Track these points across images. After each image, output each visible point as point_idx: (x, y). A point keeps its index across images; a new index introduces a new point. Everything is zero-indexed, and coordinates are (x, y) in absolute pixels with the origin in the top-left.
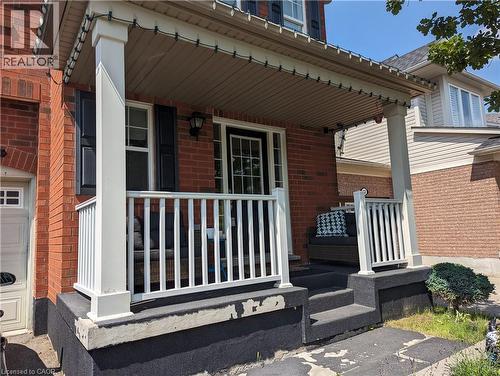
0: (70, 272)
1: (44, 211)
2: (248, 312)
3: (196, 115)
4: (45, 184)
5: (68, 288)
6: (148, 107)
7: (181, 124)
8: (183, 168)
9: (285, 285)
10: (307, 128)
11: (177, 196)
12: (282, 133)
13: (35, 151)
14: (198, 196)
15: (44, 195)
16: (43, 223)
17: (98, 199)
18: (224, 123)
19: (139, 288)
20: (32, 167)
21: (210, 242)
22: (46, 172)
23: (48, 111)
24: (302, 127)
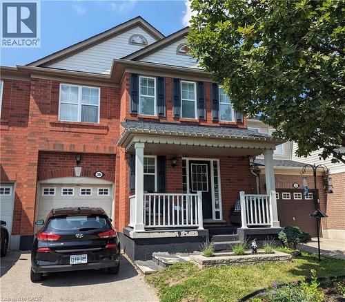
0: (127, 220)
1: (117, 197)
2: (183, 235)
3: (174, 158)
4: (118, 186)
5: (127, 226)
6: (155, 157)
7: (168, 162)
8: (169, 181)
9: (201, 228)
10: (232, 157)
11: (164, 195)
12: (218, 160)
13: (114, 173)
14: (171, 194)
15: (118, 191)
16: (117, 202)
17: (136, 195)
18: (188, 159)
19: (147, 224)
20: (113, 179)
21: (176, 212)
22: (118, 182)
23: (119, 157)
24: (229, 157)
